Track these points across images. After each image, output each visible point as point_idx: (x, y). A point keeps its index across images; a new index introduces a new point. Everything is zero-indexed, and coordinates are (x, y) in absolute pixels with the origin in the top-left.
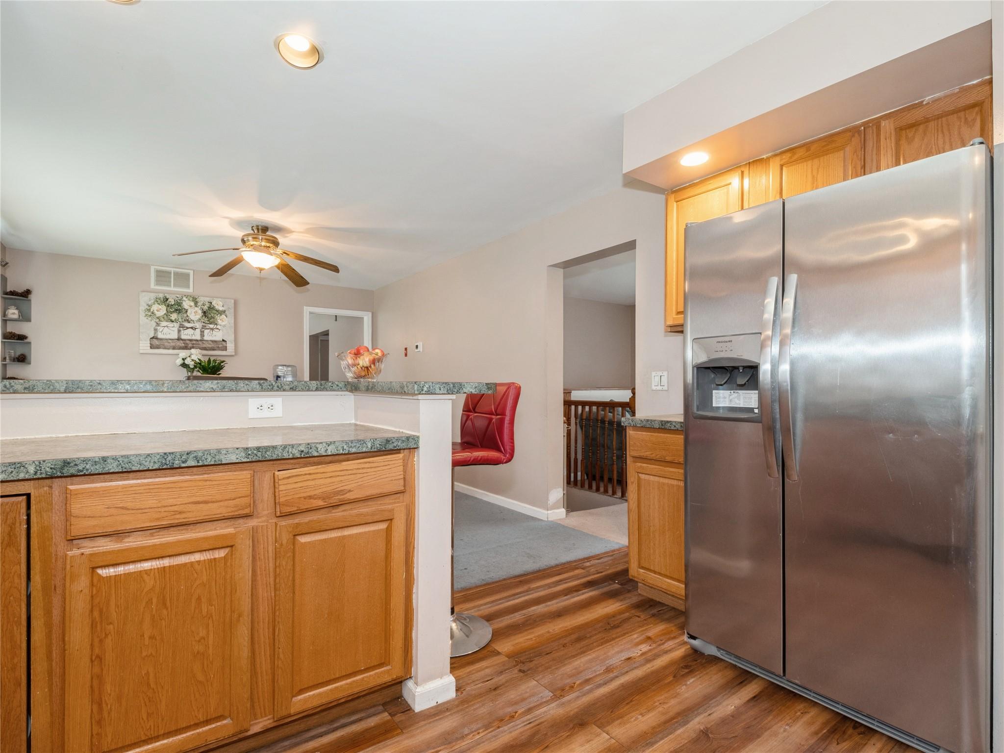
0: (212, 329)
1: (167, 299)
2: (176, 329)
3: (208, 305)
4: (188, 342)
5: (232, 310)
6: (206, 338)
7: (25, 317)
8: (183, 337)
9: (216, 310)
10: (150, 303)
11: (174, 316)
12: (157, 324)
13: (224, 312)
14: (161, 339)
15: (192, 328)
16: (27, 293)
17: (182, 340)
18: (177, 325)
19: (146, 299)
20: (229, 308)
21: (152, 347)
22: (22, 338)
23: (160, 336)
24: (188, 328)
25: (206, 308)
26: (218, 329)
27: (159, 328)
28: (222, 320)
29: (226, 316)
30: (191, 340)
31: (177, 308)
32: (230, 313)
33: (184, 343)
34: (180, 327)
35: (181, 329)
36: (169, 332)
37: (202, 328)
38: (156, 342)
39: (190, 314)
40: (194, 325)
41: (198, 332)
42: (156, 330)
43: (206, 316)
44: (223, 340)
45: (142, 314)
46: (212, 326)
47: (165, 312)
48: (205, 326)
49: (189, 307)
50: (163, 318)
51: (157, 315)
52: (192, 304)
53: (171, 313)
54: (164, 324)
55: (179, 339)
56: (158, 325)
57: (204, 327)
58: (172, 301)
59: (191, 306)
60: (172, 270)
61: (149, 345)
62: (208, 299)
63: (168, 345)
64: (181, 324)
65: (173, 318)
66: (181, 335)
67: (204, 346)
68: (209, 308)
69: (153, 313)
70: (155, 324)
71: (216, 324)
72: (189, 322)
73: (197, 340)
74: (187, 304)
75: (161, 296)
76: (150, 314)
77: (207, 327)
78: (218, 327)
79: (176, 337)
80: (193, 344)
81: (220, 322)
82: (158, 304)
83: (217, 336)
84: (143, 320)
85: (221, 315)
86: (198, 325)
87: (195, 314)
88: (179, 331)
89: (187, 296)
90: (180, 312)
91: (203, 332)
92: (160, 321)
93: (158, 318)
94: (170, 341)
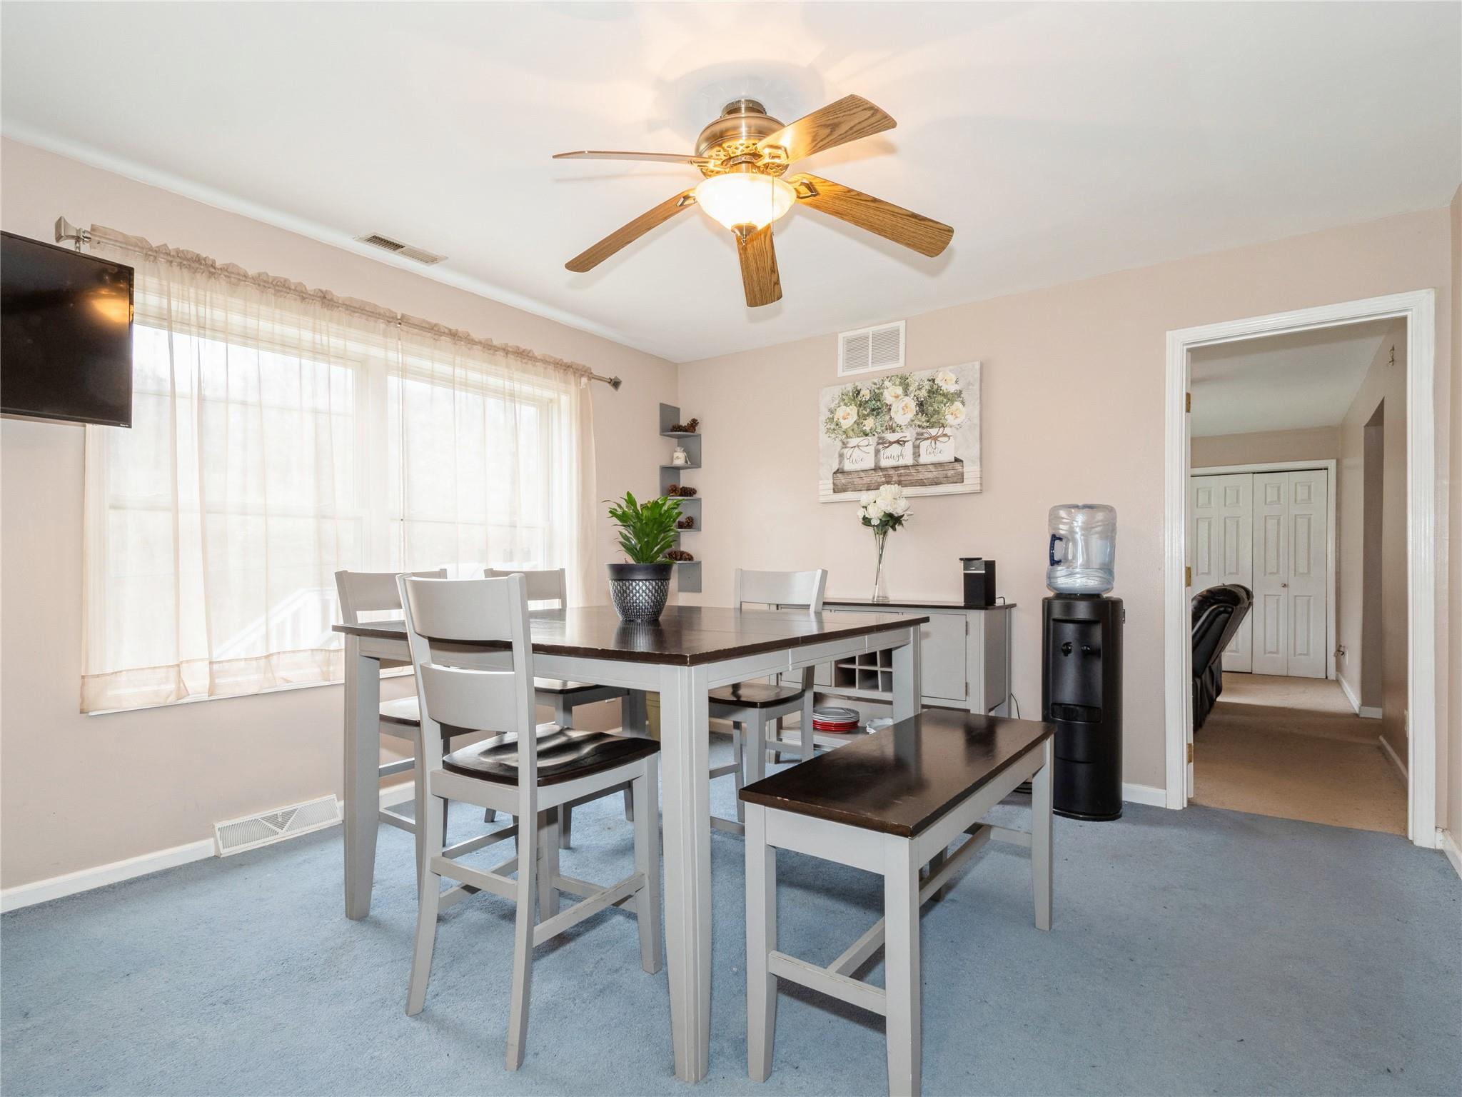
0: (935, 438)
1: (859, 392)
2: (871, 449)
3: (927, 386)
4: (891, 472)
5: (977, 387)
6: (922, 460)
7: (694, 461)
8: (884, 463)
9: (944, 395)
10: (833, 406)
11: (869, 423)
12: (844, 443)
13: (959, 394)
14: (849, 473)
15: (898, 442)
16: (694, 424)
17: (882, 469)
18: (872, 440)
19: (829, 396)
20: (969, 384)
21: (837, 489)
22: (688, 492)
23: (848, 466)
24: (891, 443)
25: (923, 394)
26: (945, 435)
27: (845, 451)
28: (955, 415)
29: (963, 403)
30: (896, 468)
31: (873, 406)
32: (972, 396)
33: (885, 476)
34: (878, 444)
35: (881, 446)
36: (861, 457)
37: (917, 439)
38: (842, 479)
39: (896, 413)
40: (902, 435)
41: (909, 447)
42: (841, 456)
43: (923, 412)
44: (957, 460)
45: (823, 429)
46: (934, 431)
47: (856, 417)
48: (922, 434)
49: (894, 399)
50: (853, 430)
51: (844, 427)
52: (900, 391)
53: (865, 417)
54: (853, 441)
55: (877, 468)
56: (845, 445)
57: (920, 437)
58: (866, 394)
59: (897, 397)
60: (870, 331)
61: (832, 486)
62: (927, 374)
63: (861, 482)
64: (880, 438)
65: (867, 429)
66: (879, 461)
67: (921, 477)
68: (929, 392)
69: (837, 425)
70: (840, 444)
71: (943, 426)
72: (894, 431)
73: (906, 467)
74: (891, 393)
75: (850, 387)
76: (834, 425)
77: (926, 436)
78: (948, 431)
79: (872, 466)
80: (900, 475)
81: (950, 419)
82: (846, 404)
83: (944, 452)
84: (824, 439)
85: (952, 402)
86: (909, 434)
87: (903, 410)
88: (877, 452)
89: (890, 378)
90: (878, 414)
91: (918, 447)
92: (848, 437)
93: (844, 432)
94: (862, 474)
